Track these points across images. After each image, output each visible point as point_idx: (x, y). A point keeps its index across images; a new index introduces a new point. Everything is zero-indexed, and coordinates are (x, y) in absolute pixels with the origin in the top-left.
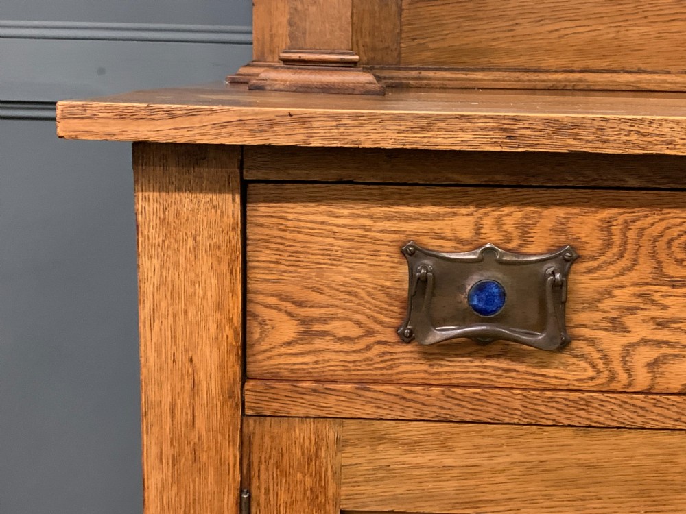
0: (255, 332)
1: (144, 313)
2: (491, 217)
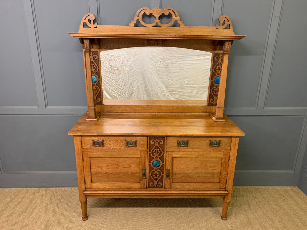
0: (82, 146)
1: (75, 145)
2: (98, 138)
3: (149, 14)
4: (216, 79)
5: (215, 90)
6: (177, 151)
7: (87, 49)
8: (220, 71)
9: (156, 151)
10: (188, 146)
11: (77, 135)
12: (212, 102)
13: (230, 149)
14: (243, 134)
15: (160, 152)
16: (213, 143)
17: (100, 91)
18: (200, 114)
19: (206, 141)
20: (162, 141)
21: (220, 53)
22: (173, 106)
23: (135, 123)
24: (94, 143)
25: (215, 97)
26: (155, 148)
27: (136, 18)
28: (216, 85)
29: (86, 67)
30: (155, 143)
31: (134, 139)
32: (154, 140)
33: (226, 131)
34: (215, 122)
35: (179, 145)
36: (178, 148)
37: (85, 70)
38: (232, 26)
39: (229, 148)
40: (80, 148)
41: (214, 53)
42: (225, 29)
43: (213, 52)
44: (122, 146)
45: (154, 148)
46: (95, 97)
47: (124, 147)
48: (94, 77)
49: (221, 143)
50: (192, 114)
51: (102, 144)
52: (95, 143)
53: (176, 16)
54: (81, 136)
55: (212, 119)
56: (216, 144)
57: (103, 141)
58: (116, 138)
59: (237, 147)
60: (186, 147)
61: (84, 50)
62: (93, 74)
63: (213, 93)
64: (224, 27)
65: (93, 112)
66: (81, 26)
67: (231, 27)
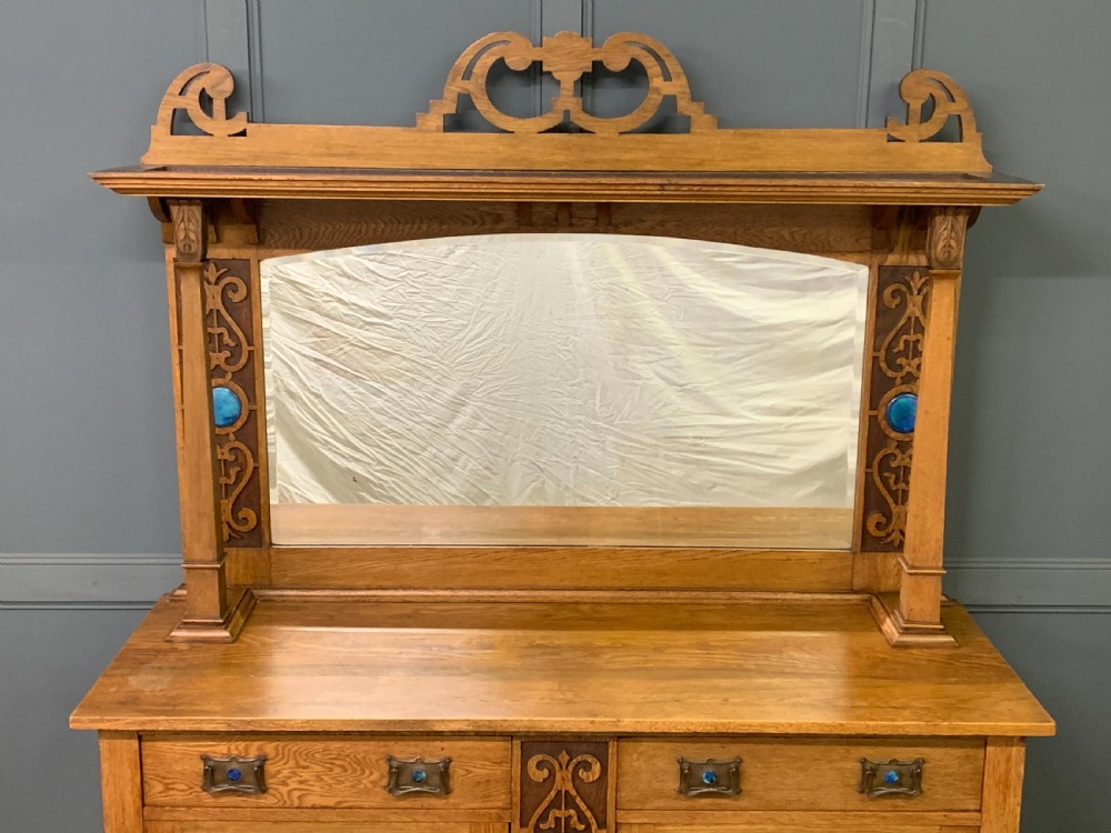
0: (147, 788)
1: (104, 783)
2: (233, 745)
3: (522, 68)
4: (899, 406)
5: (894, 465)
6: (676, 824)
7: (191, 256)
8: (916, 361)
9: (557, 820)
10: (739, 792)
11: (117, 731)
12: (883, 534)
13: (980, 811)
14: (1047, 727)
15: (583, 827)
16: (881, 777)
17: (256, 469)
18: (816, 596)
19: (840, 764)
20: (590, 764)
21: (913, 269)
22: (666, 552)
23: (446, 653)
24: (213, 775)
25: (896, 504)
26: (554, 804)
27: (455, 87)
28: (899, 436)
29: (180, 343)
30: (552, 774)
31: (434, 752)
32: (547, 758)
33: (955, 708)
34: (894, 646)
35: (689, 788)
36: (685, 803)
37: (176, 360)
38: (974, 126)
39: (972, 807)
40: (131, 800)
41: (880, 267)
42: (937, 138)
43: (876, 260)
44: (367, 792)
45: (545, 804)
46: (227, 504)
47: (379, 797)
48: (221, 393)
49: (925, 775)
50: (772, 596)
51: (258, 778)
52: (218, 777)
53: (667, 77)
54: (140, 736)
55: (880, 630)
56: (899, 784)
57: (263, 760)
58: (335, 745)
59: (1015, 800)
60: (728, 796)
61: (171, 253)
62: (220, 381)
63: (885, 481)
64: (931, 128)
65: (213, 594)
66: (160, 130)
67: (969, 130)
